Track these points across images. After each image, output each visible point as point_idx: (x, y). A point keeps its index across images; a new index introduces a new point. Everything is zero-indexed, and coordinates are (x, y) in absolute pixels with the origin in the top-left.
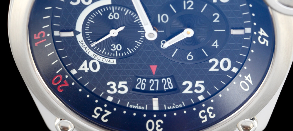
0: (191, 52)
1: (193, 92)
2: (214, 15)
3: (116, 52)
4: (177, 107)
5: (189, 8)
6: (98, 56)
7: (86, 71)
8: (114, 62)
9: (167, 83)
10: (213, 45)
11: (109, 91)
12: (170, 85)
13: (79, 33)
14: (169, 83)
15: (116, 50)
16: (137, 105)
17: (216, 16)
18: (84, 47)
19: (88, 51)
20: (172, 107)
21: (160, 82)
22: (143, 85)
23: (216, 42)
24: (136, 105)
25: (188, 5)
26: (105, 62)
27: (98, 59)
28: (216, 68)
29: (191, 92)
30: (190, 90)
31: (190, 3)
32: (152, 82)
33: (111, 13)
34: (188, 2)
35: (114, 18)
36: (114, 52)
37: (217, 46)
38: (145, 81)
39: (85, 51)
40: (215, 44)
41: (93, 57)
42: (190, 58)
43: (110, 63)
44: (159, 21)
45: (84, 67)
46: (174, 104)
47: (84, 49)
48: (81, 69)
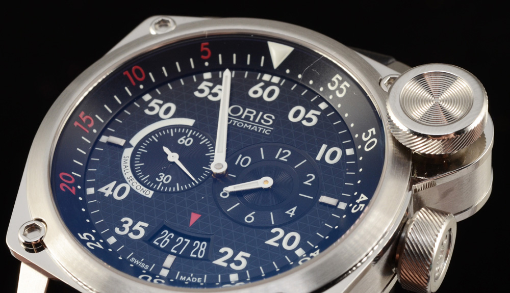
0: (254, 213)
1: (228, 266)
2: (308, 176)
3: (161, 183)
4: (194, 280)
5: (282, 159)
6: (135, 181)
7: (107, 195)
8: (149, 194)
9: (199, 248)
10: (287, 212)
11: (117, 230)
12: (202, 251)
13: (131, 146)
14: (201, 249)
15: (162, 181)
16: (143, 260)
17: (311, 177)
18: (126, 165)
19: (126, 171)
20: (186, 278)
21: (191, 244)
22: (166, 241)
23: (294, 209)
24: (140, 261)
25: (282, 155)
26: (138, 191)
27: (132, 184)
28: (276, 242)
29: (225, 265)
30: (224, 261)
31: (287, 153)
32: (180, 240)
33: (185, 137)
34: (284, 152)
35: (184, 143)
36: (158, 183)
37: (292, 214)
38: (172, 237)
39: (123, 170)
40: (291, 212)
41: (127, 180)
42: (249, 219)
43: (143, 194)
44: (236, 163)
45: (107, 189)
46: (192, 275)
47: (123, 167)
48: (102, 190)
